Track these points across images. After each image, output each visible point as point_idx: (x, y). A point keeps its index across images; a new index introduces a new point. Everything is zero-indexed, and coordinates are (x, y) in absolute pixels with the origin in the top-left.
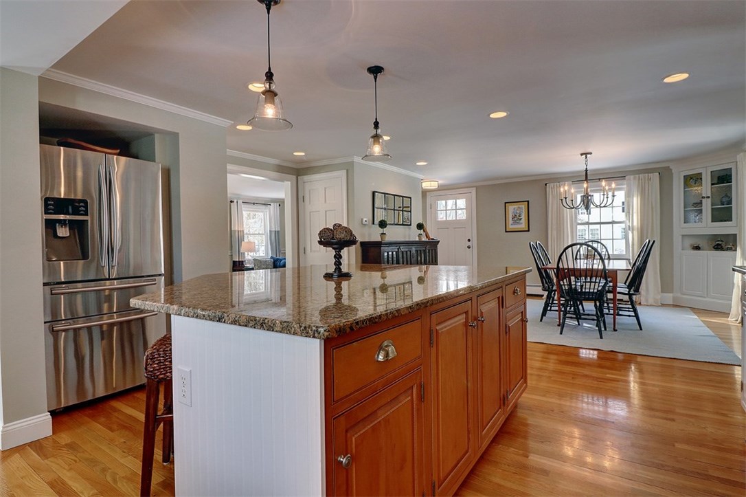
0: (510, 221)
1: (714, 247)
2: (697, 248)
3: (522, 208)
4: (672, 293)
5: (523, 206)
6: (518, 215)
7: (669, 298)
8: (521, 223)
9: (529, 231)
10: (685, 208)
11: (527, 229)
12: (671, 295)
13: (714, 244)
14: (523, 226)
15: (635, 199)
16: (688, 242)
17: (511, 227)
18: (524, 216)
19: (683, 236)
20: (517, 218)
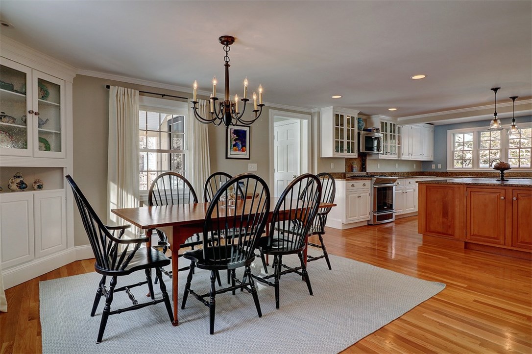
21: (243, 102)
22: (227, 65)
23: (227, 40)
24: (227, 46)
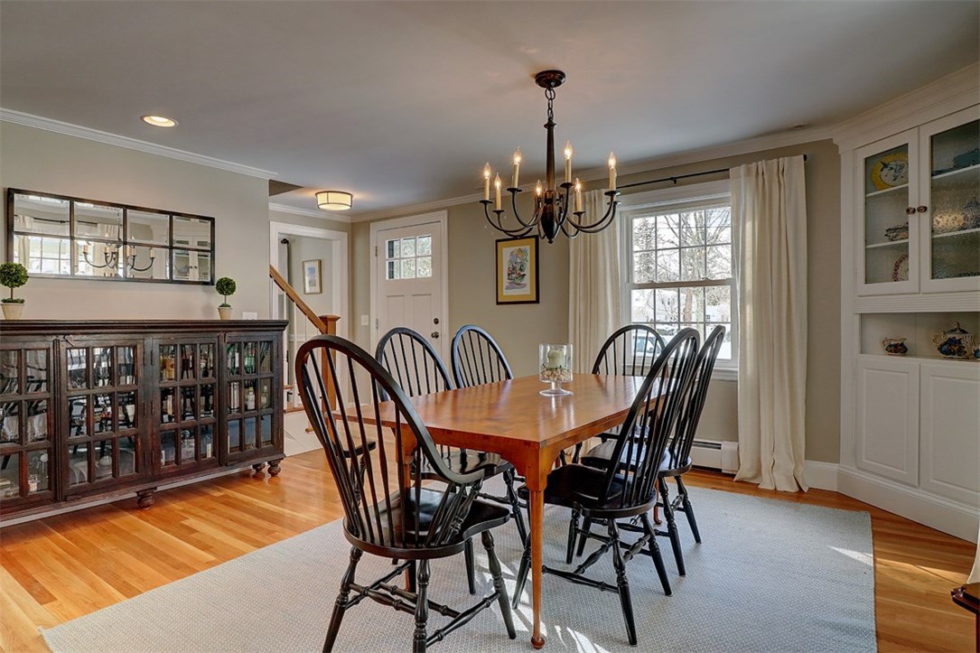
0: (505, 281)
1: (940, 349)
2: (898, 349)
3: (525, 251)
4: (837, 461)
5: (528, 248)
6: (518, 267)
7: (823, 475)
8: (525, 285)
9: (537, 301)
10: (867, 242)
11: (535, 299)
12: (833, 467)
13: (943, 339)
14: (526, 291)
15: (749, 225)
16: (877, 333)
17: (508, 293)
18: (529, 271)
19: (862, 316)
20: (516, 274)
21: (511, 193)
22: (550, 126)
23: (549, 79)
24: (550, 90)
